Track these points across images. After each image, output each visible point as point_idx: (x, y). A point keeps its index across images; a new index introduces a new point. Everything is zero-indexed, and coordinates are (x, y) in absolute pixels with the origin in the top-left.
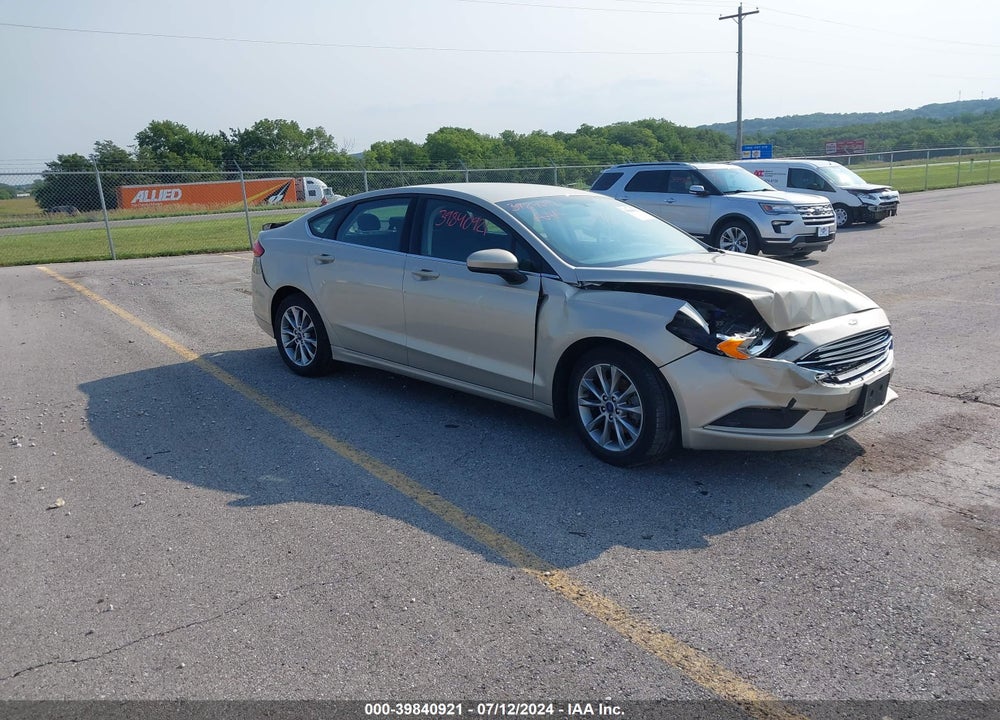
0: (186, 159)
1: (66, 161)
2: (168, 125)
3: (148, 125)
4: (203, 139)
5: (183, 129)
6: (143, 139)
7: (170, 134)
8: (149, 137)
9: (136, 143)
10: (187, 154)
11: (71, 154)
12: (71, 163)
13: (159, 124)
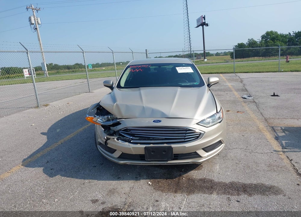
0: (274, 42)
1: (240, 45)
2: (272, 32)
3: (265, 33)
4: (282, 36)
5: (276, 33)
6: (263, 37)
7: (272, 35)
8: (265, 36)
9: (261, 38)
10: (276, 41)
11: (241, 43)
12: (241, 45)
13: (269, 32)
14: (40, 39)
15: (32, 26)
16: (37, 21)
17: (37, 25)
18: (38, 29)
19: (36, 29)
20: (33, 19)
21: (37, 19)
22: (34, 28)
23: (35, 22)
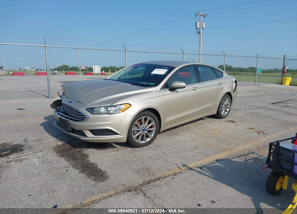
14: (201, 41)
15: (197, 30)
16: (201, 25)
17: (201, 29)
18: (201, 33)
19: (200, 33)
20: (198, 24)
21: (202, 24)
22: (198, 32)
23: (200, 27)
